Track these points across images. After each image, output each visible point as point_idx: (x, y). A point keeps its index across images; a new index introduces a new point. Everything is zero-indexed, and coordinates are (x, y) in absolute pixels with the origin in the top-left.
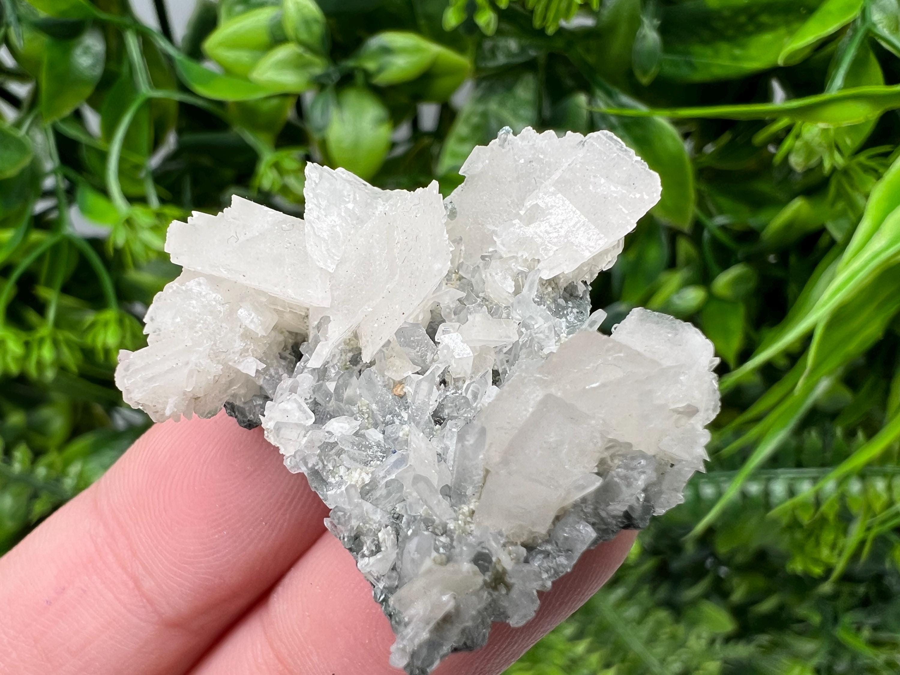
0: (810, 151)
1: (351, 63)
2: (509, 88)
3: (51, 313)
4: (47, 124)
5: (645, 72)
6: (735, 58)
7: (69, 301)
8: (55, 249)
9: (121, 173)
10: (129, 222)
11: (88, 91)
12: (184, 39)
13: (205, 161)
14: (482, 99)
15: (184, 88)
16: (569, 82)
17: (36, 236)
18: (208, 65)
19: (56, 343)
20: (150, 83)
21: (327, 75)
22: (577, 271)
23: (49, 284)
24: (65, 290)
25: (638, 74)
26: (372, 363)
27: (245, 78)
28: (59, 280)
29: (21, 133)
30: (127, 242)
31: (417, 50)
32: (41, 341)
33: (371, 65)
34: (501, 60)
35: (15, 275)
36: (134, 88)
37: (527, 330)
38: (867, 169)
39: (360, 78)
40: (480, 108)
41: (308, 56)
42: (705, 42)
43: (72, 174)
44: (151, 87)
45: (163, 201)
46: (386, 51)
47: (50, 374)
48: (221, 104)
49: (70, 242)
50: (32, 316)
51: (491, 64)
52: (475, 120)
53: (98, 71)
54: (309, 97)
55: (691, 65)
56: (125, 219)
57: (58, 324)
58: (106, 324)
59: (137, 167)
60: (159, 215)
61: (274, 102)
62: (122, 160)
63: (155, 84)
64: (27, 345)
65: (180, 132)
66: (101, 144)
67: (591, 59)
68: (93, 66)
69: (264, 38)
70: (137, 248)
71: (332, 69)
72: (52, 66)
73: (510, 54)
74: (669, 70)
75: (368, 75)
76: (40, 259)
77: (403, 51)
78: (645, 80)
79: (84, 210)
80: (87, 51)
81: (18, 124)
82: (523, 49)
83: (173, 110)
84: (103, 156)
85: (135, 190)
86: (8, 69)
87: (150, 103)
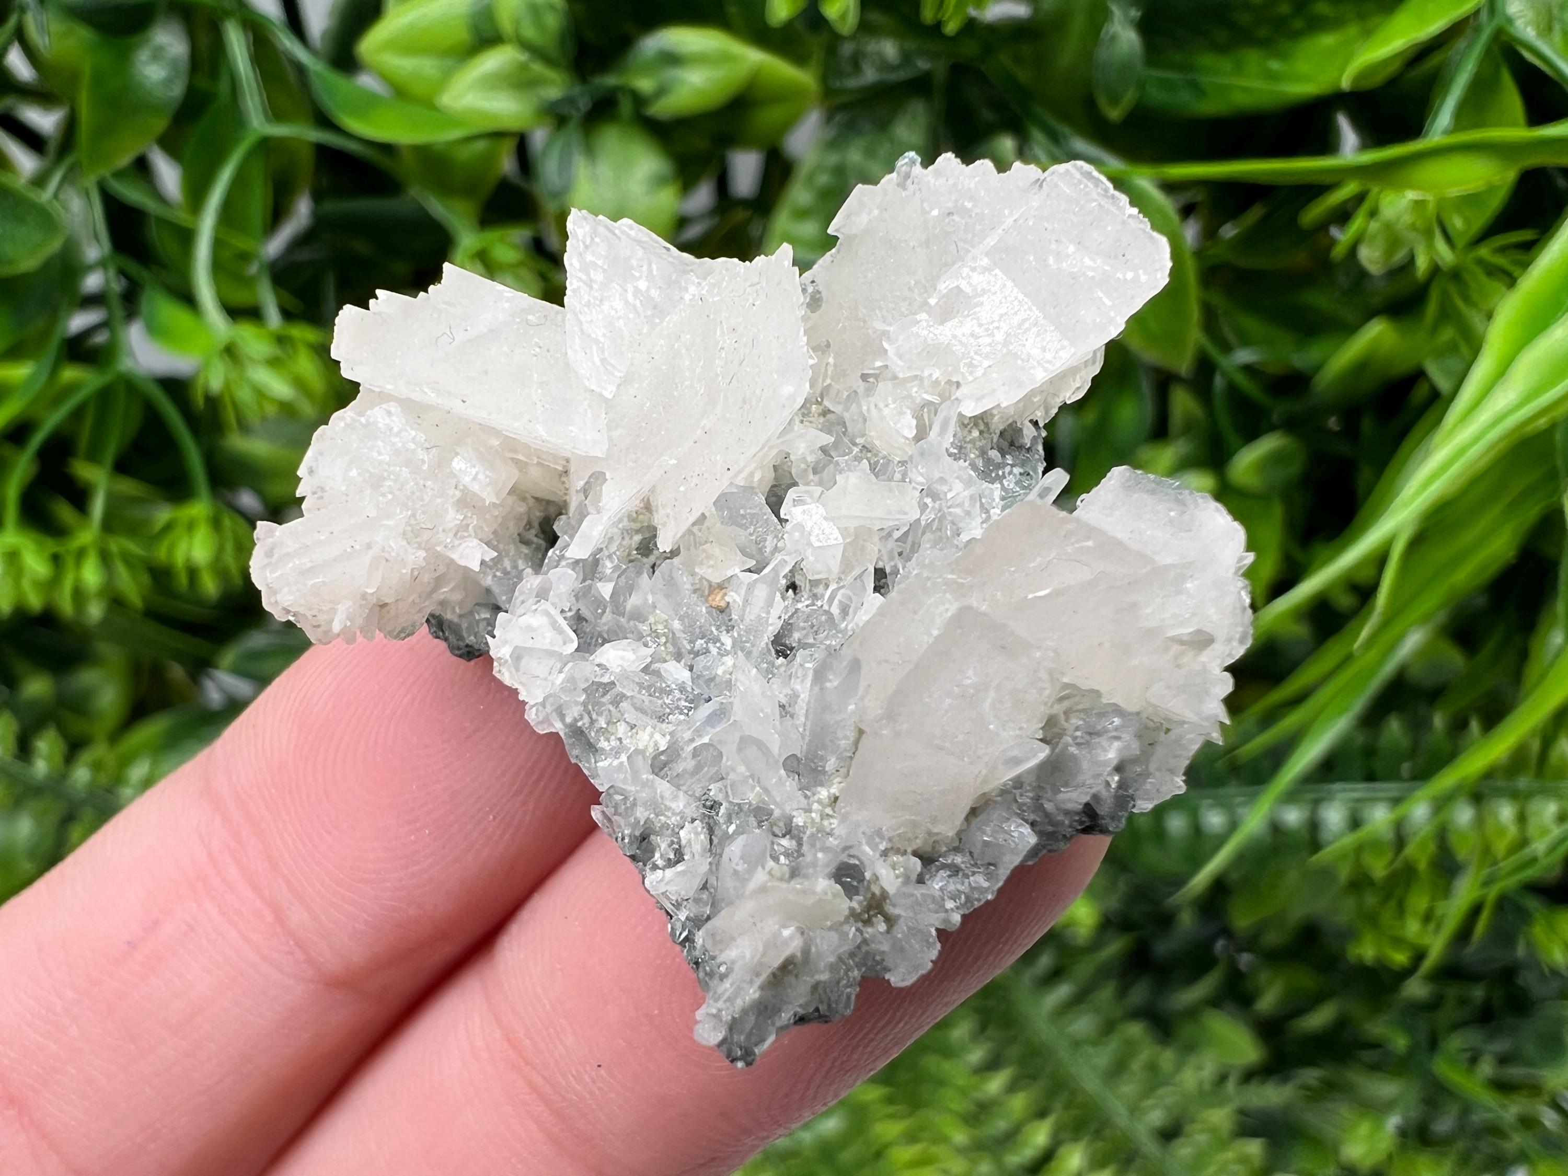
0: (1393, 240)
1: (610, 80)
2: (884, 125)
3: (98, 507)
4: (90, 181)
5: (1115, 100)
6: (1273, 77)
7: (128, 486)
8: (104, 396)
9: (218, 267)
10: (230, 352)
11: (160, 124)
12: (325, 34)
13: (362, 247)
14: (835, 143)
15: (324, 121)
16: (987, 115)
17: (70, 373)
18: (366, 81)
19: (105, 558)
20: (265, 111)
21: (569, 101)
22: (1021, 405)
23: (93, 456)
24: (122, 467)
25: (1102, 102)
26: (674, 553)
27: (428, 104)
28: (111, 452)
29: (45, 196)
30: (227, 384)
31: (723, 58)
32: (80, 555)
33: (644, 84)
34: (870, 75)
35: (37, 440)
36: (238, 121)
37: (934, 501)
38: (1493, 271)
39: (626, 107)
40: (833, 159)
41: (538, 68)
42: (1222, 49)
43: (133, 268)
44: (268, 119)
45: (287, 315)
46: (672, 59)
47: (95, 611)
48: (388, 149)
49: (129, 384)
50: (64, 512)
51: (852, 83)
52: (823, 179)
53: (177, 90)
54: (539, 137)
55: (1196, 88)
56: (222, 346)
57: (109, 525)
58: (191, 526)
59: (245, 257)
60: (281, 340)
61: (480, 146)
62: (218, 244)
63: (276, 114)
64: (56, 560)
65: (318, 197)
66: (182, 217)
67: (1023, 75)
68: (168, 81)
69: (462, 35)
70: (244, 395)
71: (577, 90)
72: (98, 80)
73: (884, 66)
74: (1157, 96)
75: (639, 100)
76: (78, 414)
77: (700, 59)
78: (1114, 114)
79: (155, 330)
80: (158, 55)
81: (39, 181)
82: (907, 58)
83: (306, 159)
84: (187, 237)
85: (241, 297)
86: (20, 82)
87: (265, 145)
